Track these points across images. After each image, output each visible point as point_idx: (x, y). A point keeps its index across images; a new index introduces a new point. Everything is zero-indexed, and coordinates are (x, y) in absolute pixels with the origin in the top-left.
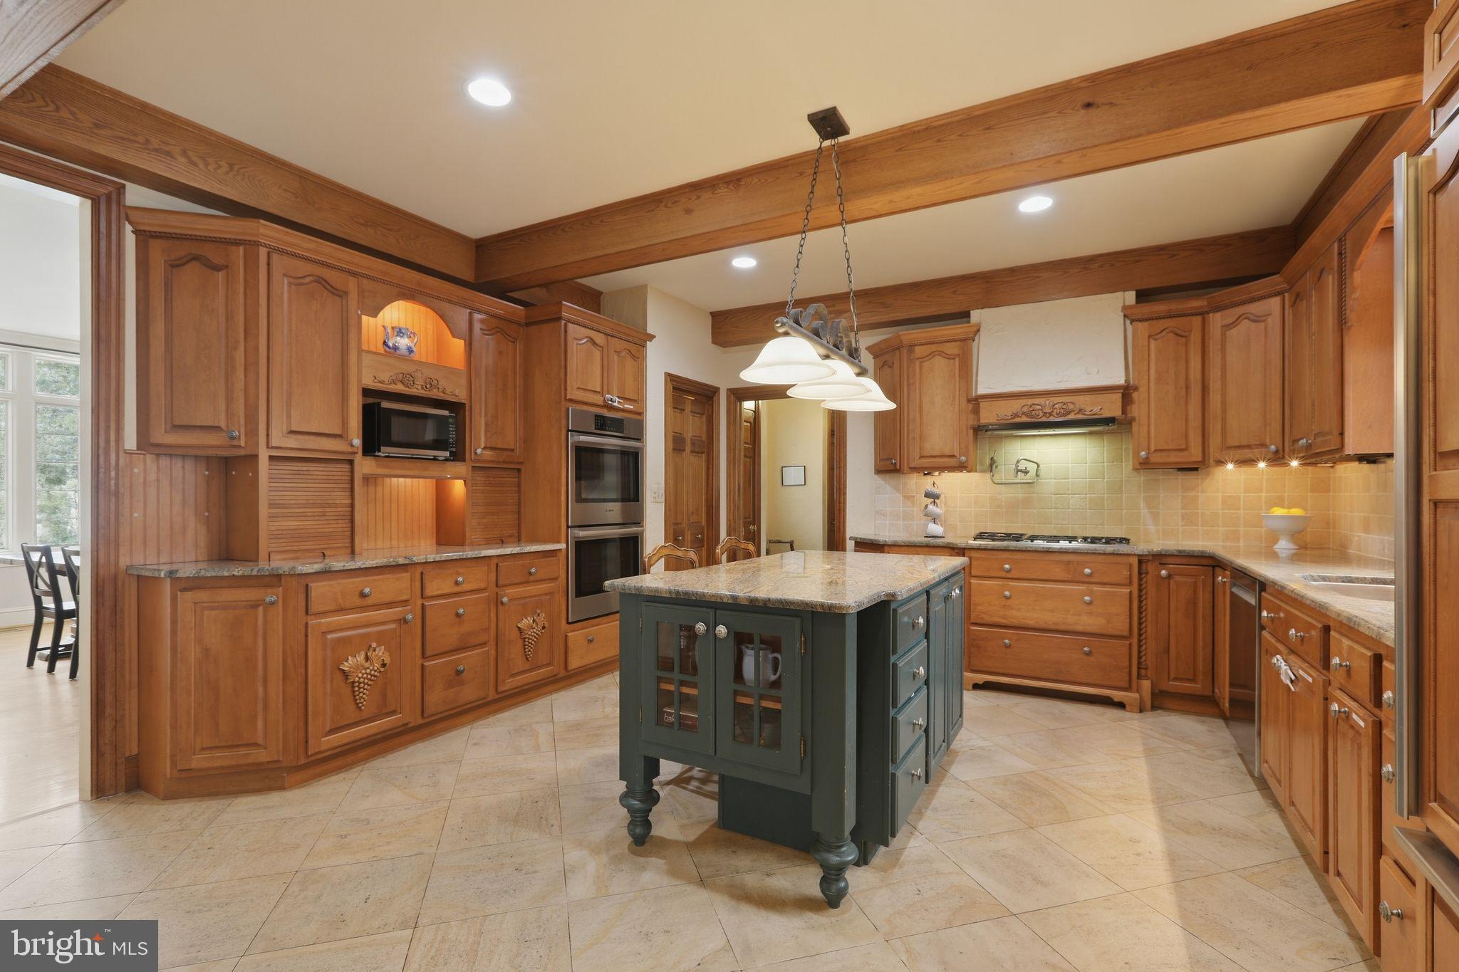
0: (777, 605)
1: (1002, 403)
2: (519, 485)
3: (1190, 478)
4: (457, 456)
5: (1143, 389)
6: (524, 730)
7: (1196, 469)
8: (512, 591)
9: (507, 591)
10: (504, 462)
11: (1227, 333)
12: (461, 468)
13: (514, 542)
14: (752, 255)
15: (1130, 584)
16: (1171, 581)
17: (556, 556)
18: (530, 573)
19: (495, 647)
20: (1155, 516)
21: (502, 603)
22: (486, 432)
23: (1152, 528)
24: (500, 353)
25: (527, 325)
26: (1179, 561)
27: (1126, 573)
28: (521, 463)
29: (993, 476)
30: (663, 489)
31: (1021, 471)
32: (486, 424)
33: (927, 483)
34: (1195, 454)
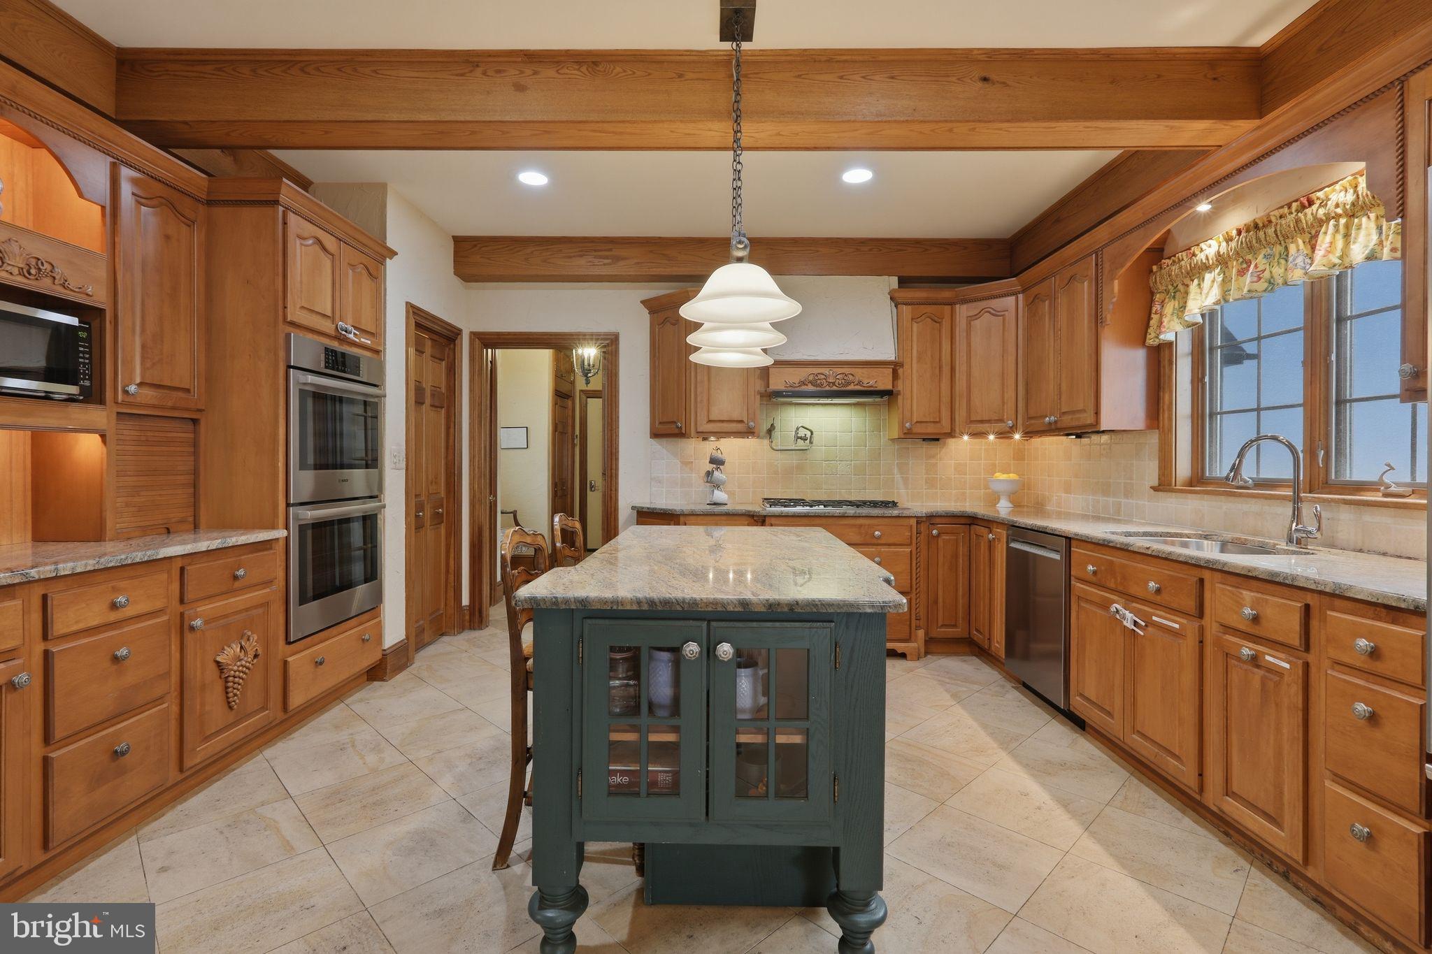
0: (808, 609)
1: (791, 370)
2: (195, 444)
3: (932, 448)
4: (93, 396)
5: (906, 366)
6: (247, 822)
7: (937, 440)
8: (206, 608)
9: (198, 609)
10: (173, 408)
11: (972, 323)
12: (97, 415)
13: (187, 531)
14: (545, 169)
15: (911, 544)
16: (939, 539)
17: (271, 549)
18: (236, 578)
19: (178, 701)
20: (906, 481)
21: (192, 628)
22: (143, 359)
23: (903, 491)
24: (167, 237)
25: (210, 203)
26: (944, 520)
27: (908, 534)
28: (200, 411)
29: (772, 442)
30: (405, 451)
31: (801, 438)
32: (143, 347)
33: (710, 447)
34: (946, 426)
